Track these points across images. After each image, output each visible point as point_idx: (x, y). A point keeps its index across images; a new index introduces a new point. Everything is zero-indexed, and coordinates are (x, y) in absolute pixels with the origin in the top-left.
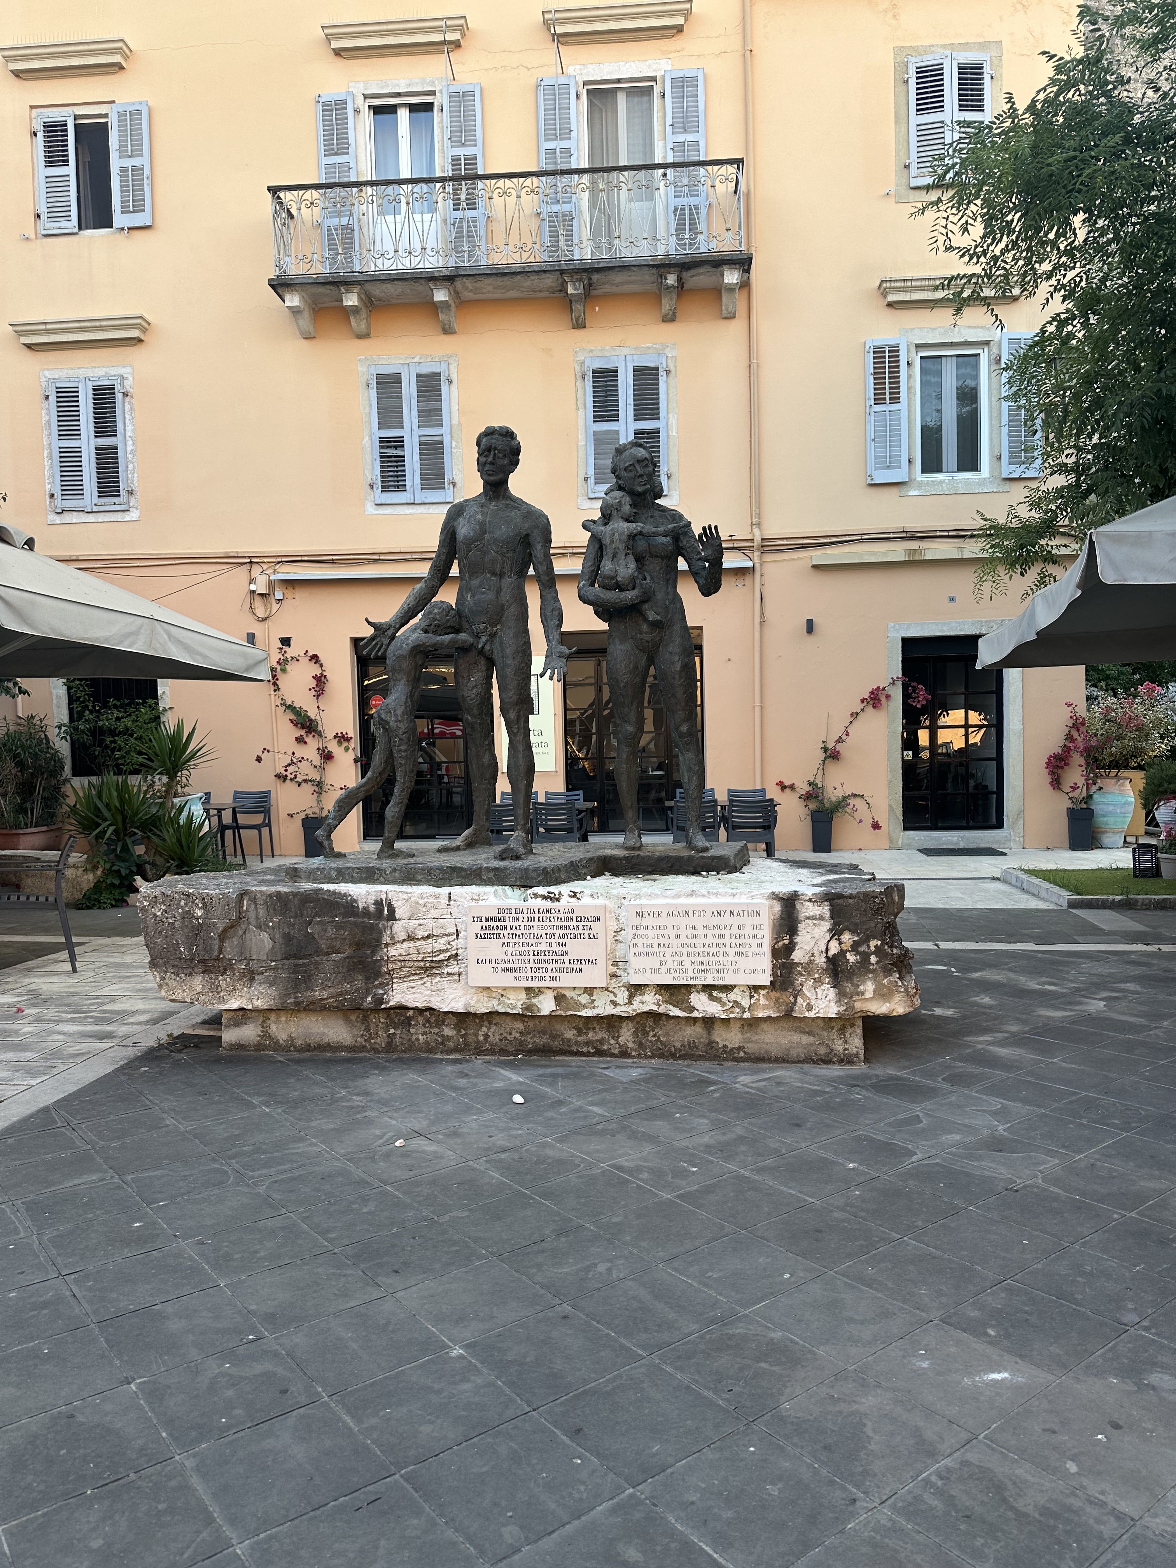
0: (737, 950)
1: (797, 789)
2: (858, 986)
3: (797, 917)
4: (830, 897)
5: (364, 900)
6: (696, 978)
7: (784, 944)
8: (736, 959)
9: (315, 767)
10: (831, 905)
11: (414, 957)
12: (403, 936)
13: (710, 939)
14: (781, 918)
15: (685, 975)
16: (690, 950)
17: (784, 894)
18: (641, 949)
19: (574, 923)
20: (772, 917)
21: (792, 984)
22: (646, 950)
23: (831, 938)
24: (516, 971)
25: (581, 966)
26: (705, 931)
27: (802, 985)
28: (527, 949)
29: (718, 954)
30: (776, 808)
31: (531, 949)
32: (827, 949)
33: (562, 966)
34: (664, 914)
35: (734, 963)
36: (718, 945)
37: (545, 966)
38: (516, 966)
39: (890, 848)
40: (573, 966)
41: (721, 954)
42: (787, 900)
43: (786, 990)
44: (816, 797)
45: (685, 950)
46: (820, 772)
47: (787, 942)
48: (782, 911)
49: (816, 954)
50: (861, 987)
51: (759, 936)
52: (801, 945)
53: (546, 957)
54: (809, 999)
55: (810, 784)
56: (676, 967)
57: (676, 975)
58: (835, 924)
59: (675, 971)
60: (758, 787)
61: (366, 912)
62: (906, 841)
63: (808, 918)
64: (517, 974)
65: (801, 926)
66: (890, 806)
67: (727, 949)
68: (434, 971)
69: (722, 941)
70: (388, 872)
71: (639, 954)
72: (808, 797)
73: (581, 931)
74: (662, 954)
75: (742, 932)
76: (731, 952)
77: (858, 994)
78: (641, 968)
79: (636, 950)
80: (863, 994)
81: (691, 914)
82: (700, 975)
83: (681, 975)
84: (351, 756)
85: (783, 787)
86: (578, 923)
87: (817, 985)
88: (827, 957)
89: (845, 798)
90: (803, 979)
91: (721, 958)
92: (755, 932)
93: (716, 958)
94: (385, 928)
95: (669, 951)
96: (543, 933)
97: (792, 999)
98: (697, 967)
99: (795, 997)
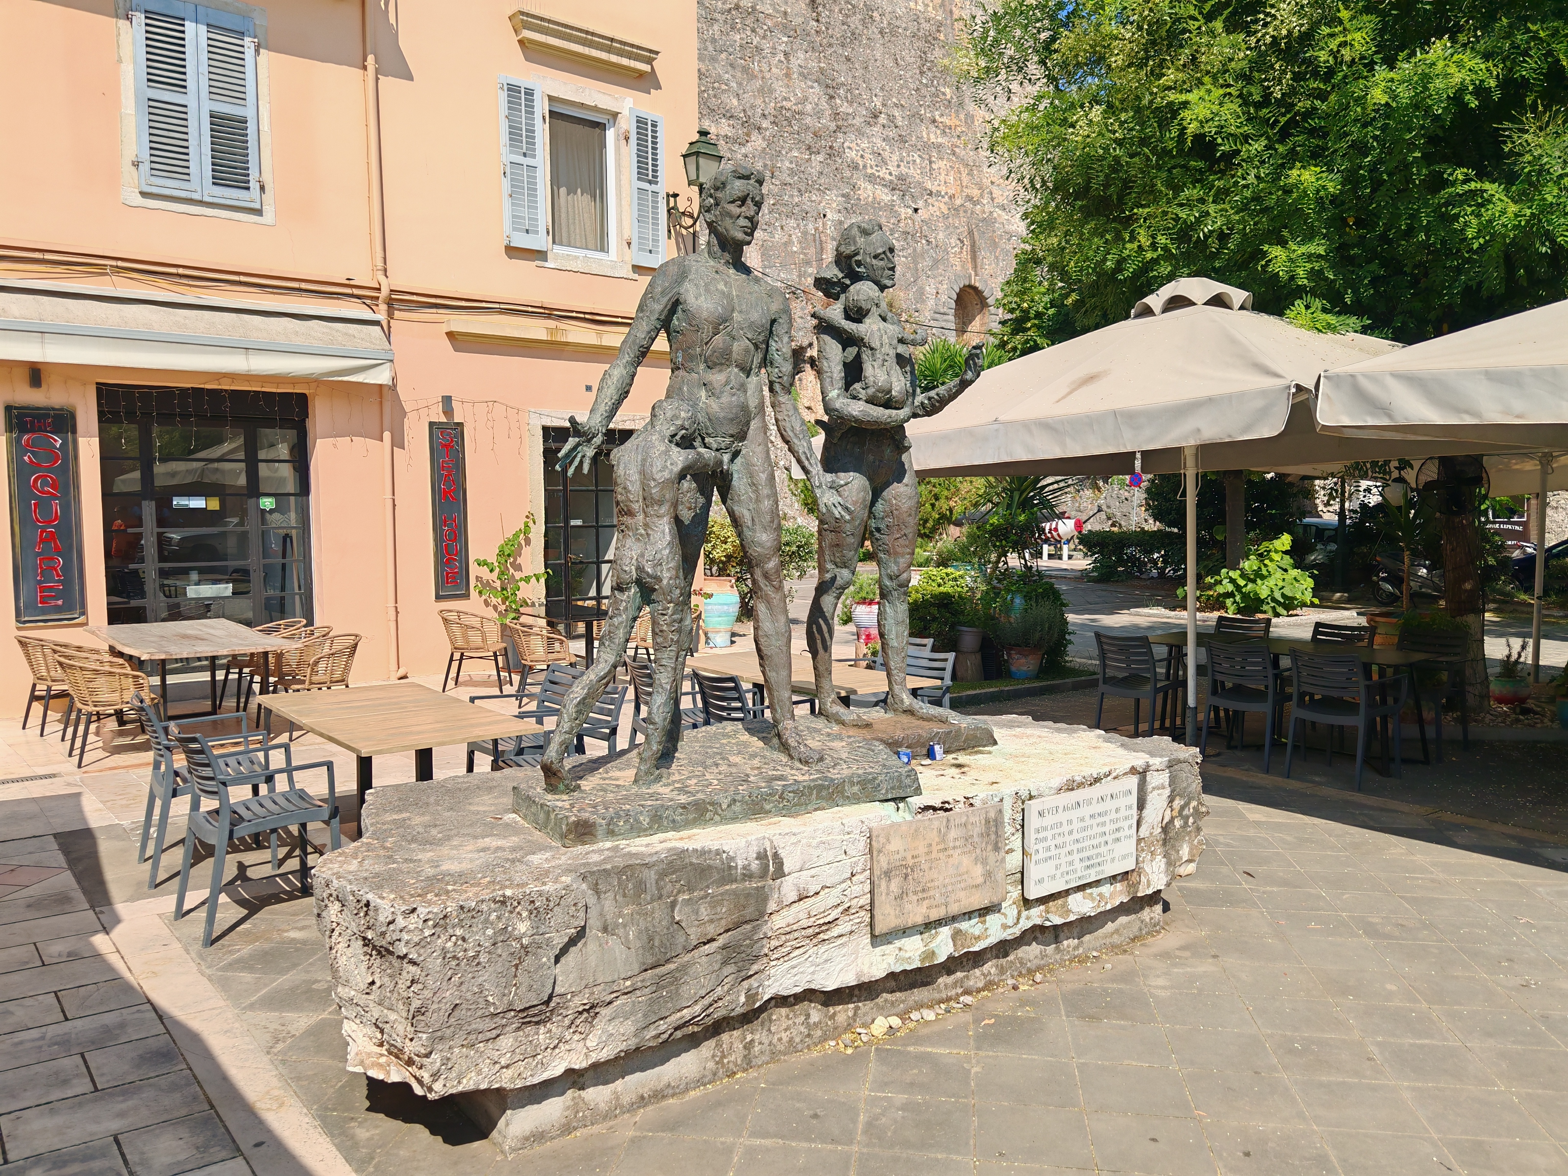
3: (1147, 789)
5: (744, 856)
8: (1113, 846)
10: (1170, 772)
11: (805, 923)
12: (794, 896)
13: (1095, 830)
15: (1075, 876)
16: (1080, 846)
18: (1041, 855)
22: (1045, 855)
26: (1092, 822)
27: (1144, 861)
29: (1100, 845)
32: (1163, 819)
34: (1061, 809)
36: (1101, 835)
45: (1075, 847)
49: (1156, 825)
50: (1181, 852)
51: (1130, 817)
52: (1146, 819)
54: (1148, 874)
56: (1068, 869)
57: (1067, 878)
58: (1172, 791)
59: (1068, 873)
61: (748, 876)
63: (1154, 789)
65: (1149, 798)
67: (1107, 837)
68: (822, 936)
69: (1103, 829)
70: (724, 806)
71: (1039, 862)
74: (1058, 856)
76: (1110, 839)
77: (1178, 860)
78: (1040, 877)
79: (1037, 857)
82: (1086, 873)
83: (1072, 877)
87: (1153, 858)
88: (1162, 827)
90: (1144, 854)
92: (1128, 813)
94: (772, 889)
95: (1063, 852)
97: (1138, 879)
98: (1084, 864)
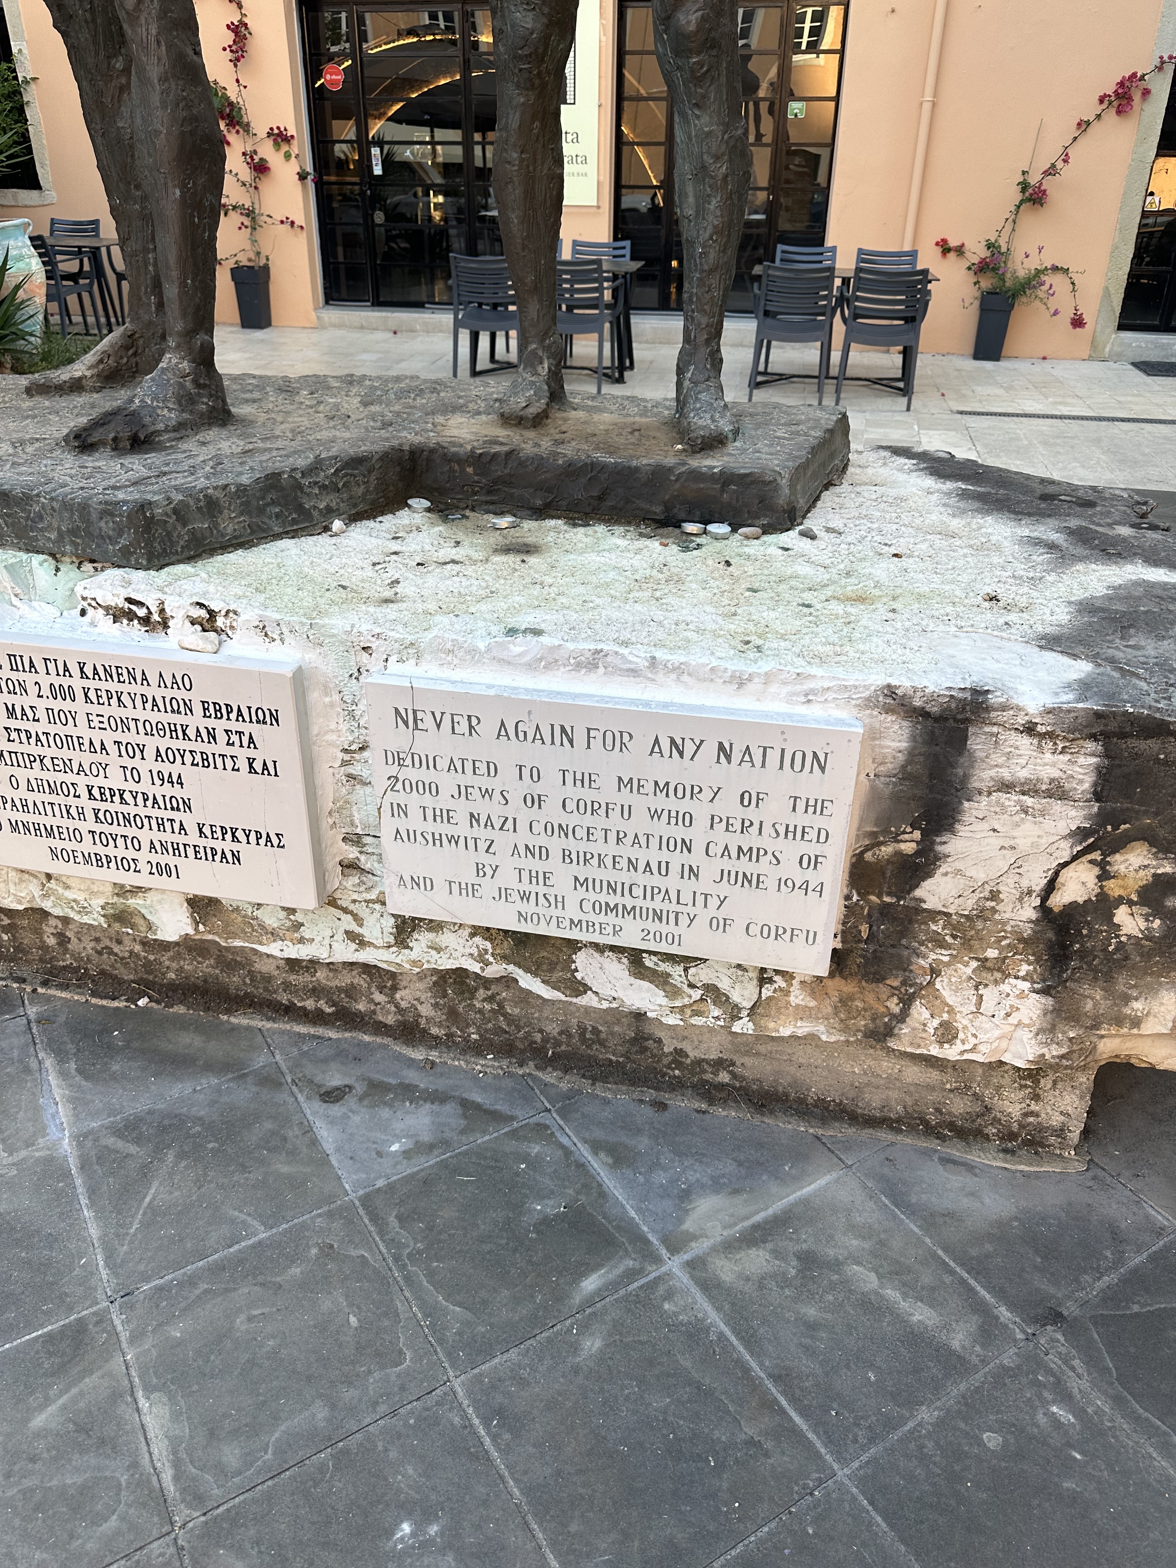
0: (727, 864)
1: (968, 254)
2: (1126, 999)
3: (966, 778)
4: (1113, 726)
6: (590, 925)
7: (898, 853)
8: (724, 889)
9: (244, 184)
10: (1107, 754)
13: (640, 824)
14: (905, 775)
15: (554, 912)
16: (571, 844)
17: (933, 698)
18: (414, 822)
19: (196, 721)
20: (871, 768)
21: (904, 966)
22: (430, 827)
23: (1075, 858)
24: (50, 833)
25: (235, 847)
26: (625, 797)
27: (935, 972)
28: (70, 778)
29: (664, 869)
30: (929, 286)
31: (82, 781)
32: (1051, 887)
33: (181, 839)
34: (488, 728)
35: (713, 902)
36: (664, 843)
37: (131, 832)
38: (49, 821)
39: (1091, 358)
40: (210, 843)
41: (675, 869)
42: (939, 719)
43: (879, 978)
44: (995, 269)
45: (556, 844)
46: (1009, 226)
47: (908, 848)
48: (912, 755)
49: (1008, 892)
50: (1137, 1005)
51: (812, 835)
52: (959, 865)
53: (131, 810)
54: (951, 1011)
55: (990, 246)
56: (525, 887)
57: (529, 908)
58: (1103, 818)
59: (525, 897)
60: (907, 248)
62: (1117, 349)
63: (1006, 787)
64: (57, 844)
65: (971, 810)
66: (1107, 288)
67: (696, 858)
69: (680, 832)
71: (411, 836)
72: (982, 268)
73: (221, 747)
74: (482, 846)
75: (751, 813)
76: (710, 869)
77: (1119, 1021)
78: (419, 873)
79: (402, 824)
80: (1136, 1022)
81: (580, 737)
82: (602, 918)
83: (540, 910)
84: (294, 167)
85: (945, 248)
86: (211, 723)
87: (987, 976)
88: (1043, 908)
89: (1038, 272)
90: (944, 956)
91: (673, 882)
92: (800, 819)
93: (655, 880)
95: (504, 841)
96: (109, 738)
97: (894, 1006)
98: (592, 896)
99: (907, 1002)
